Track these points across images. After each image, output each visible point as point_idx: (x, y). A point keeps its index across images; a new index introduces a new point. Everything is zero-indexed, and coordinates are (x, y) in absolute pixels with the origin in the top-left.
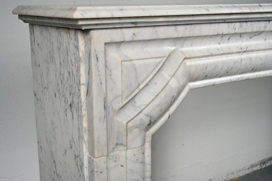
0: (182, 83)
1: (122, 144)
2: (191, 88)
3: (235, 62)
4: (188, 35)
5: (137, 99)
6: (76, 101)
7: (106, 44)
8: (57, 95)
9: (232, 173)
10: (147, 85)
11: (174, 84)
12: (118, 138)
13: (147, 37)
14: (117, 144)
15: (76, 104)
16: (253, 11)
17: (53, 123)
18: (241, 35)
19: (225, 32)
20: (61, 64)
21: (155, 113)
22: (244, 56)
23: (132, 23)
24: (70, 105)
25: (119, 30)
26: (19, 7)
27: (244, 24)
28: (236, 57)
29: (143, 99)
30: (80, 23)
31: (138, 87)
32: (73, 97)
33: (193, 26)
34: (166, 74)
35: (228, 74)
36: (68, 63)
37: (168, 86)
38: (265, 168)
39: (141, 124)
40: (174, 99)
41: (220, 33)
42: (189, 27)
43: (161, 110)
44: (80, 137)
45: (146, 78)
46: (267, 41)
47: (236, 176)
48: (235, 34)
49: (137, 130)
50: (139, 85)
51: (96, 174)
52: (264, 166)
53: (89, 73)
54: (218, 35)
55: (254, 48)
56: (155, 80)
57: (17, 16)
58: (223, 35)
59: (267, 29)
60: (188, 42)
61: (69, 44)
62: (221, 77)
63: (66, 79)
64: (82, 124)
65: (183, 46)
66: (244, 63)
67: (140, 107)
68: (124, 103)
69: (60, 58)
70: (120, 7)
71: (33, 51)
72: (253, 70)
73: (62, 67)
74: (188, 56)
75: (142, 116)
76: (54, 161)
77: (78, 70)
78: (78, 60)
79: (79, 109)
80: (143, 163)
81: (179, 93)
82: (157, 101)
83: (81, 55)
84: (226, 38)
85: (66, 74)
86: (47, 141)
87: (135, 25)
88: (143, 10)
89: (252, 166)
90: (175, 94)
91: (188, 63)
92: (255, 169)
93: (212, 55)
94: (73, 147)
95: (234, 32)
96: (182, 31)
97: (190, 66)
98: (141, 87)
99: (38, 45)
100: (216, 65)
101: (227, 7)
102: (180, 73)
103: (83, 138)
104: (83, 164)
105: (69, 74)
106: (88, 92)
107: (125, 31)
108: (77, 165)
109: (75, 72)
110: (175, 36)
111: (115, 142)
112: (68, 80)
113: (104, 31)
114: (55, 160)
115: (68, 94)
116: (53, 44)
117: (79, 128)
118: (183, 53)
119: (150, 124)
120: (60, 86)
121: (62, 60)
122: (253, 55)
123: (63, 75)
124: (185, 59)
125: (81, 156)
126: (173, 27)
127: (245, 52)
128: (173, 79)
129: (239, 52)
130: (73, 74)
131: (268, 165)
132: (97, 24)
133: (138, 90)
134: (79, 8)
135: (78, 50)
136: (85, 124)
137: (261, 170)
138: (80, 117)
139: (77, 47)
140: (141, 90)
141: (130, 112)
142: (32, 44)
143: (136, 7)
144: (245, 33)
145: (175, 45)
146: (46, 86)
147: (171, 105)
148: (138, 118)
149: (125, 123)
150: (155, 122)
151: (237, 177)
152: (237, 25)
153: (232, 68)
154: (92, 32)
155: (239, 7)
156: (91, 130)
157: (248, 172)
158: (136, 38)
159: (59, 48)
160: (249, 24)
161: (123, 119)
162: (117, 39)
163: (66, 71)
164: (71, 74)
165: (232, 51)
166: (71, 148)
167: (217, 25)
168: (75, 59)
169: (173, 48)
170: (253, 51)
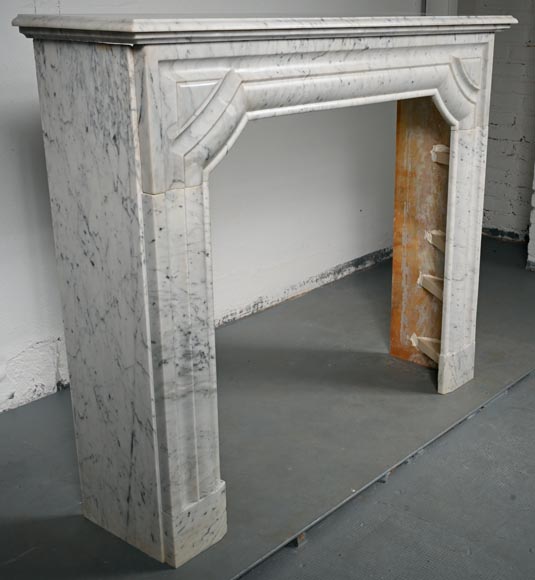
0: (240, 111)
1: (180, 181)
2: (250, 118)
3: (298, 88)
4: (244, 54)
5: (192, 129)
6: (123, 131)
7: (160, 62)
8: (91, 128)
9: (293, 288)
10: (202, 112)
11: (232, 112)
12: (175, 174)
13: (202, 56)
14: (174, 181)
15: (123, 135)
16: (315, 26)
17: (81, 167)
18: (302, 55)
19: (285, 52)
20: (96, 88)
21: (213, 146)
22: (308, 81)
23: (187, 38)
24: (114, 138)
25: (172, 47)
26: (20, 16)
27: (306, 41)
28: (298, 82)
29: (200, 129)
30: (137, 37)
31: (194, 114)
32: (119, 128)
33: (249, 43)
34: (222, 99)
35: (290, 103)
36: (110, 87)
37: (224, 115)
38: (341, 279)
39: (199, 158)
40: (233, 130)
41: (279, 52)
42: (245, 44)
43: (219, 142)
44: (131, 173)
45: (202, 103)
46: (333, 64)
47: (299, 291)
48: (296, 54)
49: (195, 164)
50: (195, 111)
51: (154, 214)
52: (340, 276)
53: (142, 95)
54: (277, 55)
55: (318, 72)
56: (211, 107)
57: (18, 28)
58: (282, 55)
59: (332, 49)
60: (244, 62)
61: (111, 63)
62: (281, 106)
63: (106, 106)
64: (133, 156)
65: (238, 67)
66: (307, 89)
67: (197, 138)
68: (181, 131)
69: (95, 81)
70: (175, 20)
71: (41, 75)
72: (319, 100)
73: (99, 93)
74: (246, 79)
75: (199, 148)
76: (85, 217)
77: (127, 93)
78: (126, 81)
79: (128, 140)
80: (202, 204)
81: (237, 124)
82: (214, 132)
83: (131, 74)
84: (285, 59)
85: (107, 100)
86: (71, 194)
87: (190, 40)
88: (199, 23)
89: (323, 276)
90: (234, 124)
91: (247, 87)
92: (327, 280)
93: (271, 79)
94: (119, 189)
95: (294, 51)
96: (238, 49)
97: (249, 91)
98: (197, 113)
99: (53, 67)
100: (276, 91)
101: (286, 21)
102: (238, 99)
103: (135, 174)
104: (135, 205)
105: (112, 99)
106: (141, 119)
107: (179, 47)
108: (126, 209)
109: (121, 96)
110: (231, 54)
111: (172, 178)
112: (109, 107)
113: (167, 47)
114: (86, 214)
115: (110, 124)
116: (81, 64)
117: (129, 164)
118: (239, 75)
119: (209, 159)
120: (96, 117)
121: (99, 83)
122: (317, 80)
123: (101, 102)
124: (243, 82)
125: (133, 197)
126: (228, 44)
127: (308, 76)
128: (231, 106)
129: (301, 77)
130: (118, 99)
131: (345, 274)
132: (152, 39)
133: (194, 117)
134: (135, 21)
135: (127, 70)
136: (137, 157)
137: (336, 281)
138: (130, 149)
139: (125, 67)
140: (197, 117)
141: (186, 144)
142: (39, 67)
143: (191, 20)
144: (307, 53)
145: (230, 66)
146: (70, 120)
147: (228, 138)
148: (195, 151)
149: (182, 155)
150: (213, 156)
151: (300, 293)
152: (298, 42)
153: (294, 96)
154: (146, 48)
155: (300, 22)
156: (146, 164)
157: (317, 285)
158: (190, 56)
159: (93, 70)
160: (311, 42)
161: (179, 150)
162: (171, 57)
163: (106, 96)
164: (115, 99)
165: (292, 75)
166: (116, 190)
167: (275, 42)
168: (122, 81)
169: (228, 69)
170: (316, 75)
